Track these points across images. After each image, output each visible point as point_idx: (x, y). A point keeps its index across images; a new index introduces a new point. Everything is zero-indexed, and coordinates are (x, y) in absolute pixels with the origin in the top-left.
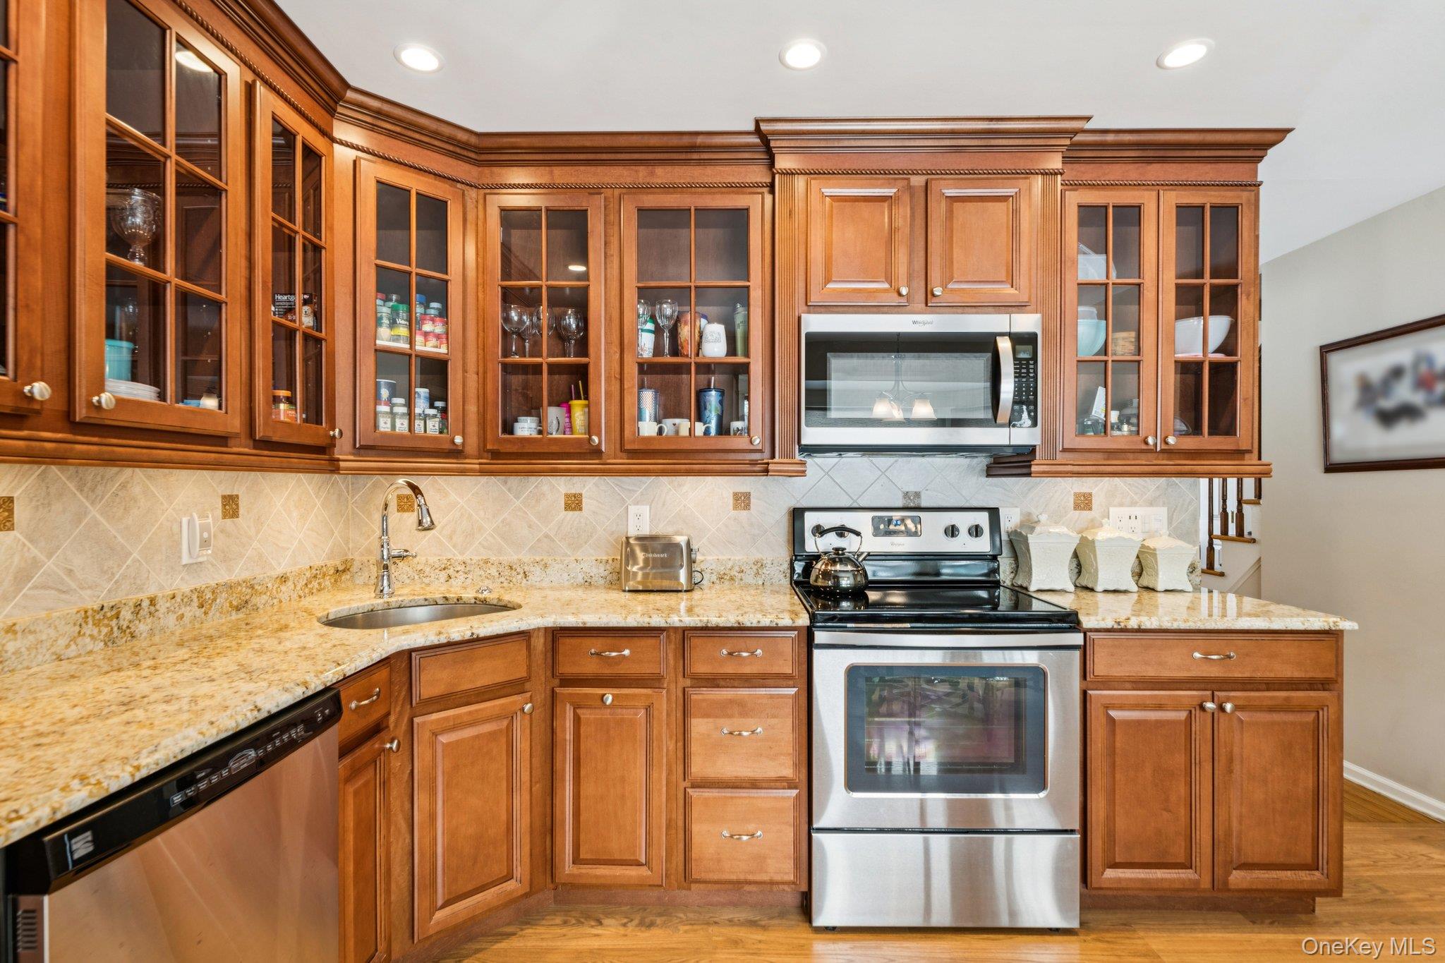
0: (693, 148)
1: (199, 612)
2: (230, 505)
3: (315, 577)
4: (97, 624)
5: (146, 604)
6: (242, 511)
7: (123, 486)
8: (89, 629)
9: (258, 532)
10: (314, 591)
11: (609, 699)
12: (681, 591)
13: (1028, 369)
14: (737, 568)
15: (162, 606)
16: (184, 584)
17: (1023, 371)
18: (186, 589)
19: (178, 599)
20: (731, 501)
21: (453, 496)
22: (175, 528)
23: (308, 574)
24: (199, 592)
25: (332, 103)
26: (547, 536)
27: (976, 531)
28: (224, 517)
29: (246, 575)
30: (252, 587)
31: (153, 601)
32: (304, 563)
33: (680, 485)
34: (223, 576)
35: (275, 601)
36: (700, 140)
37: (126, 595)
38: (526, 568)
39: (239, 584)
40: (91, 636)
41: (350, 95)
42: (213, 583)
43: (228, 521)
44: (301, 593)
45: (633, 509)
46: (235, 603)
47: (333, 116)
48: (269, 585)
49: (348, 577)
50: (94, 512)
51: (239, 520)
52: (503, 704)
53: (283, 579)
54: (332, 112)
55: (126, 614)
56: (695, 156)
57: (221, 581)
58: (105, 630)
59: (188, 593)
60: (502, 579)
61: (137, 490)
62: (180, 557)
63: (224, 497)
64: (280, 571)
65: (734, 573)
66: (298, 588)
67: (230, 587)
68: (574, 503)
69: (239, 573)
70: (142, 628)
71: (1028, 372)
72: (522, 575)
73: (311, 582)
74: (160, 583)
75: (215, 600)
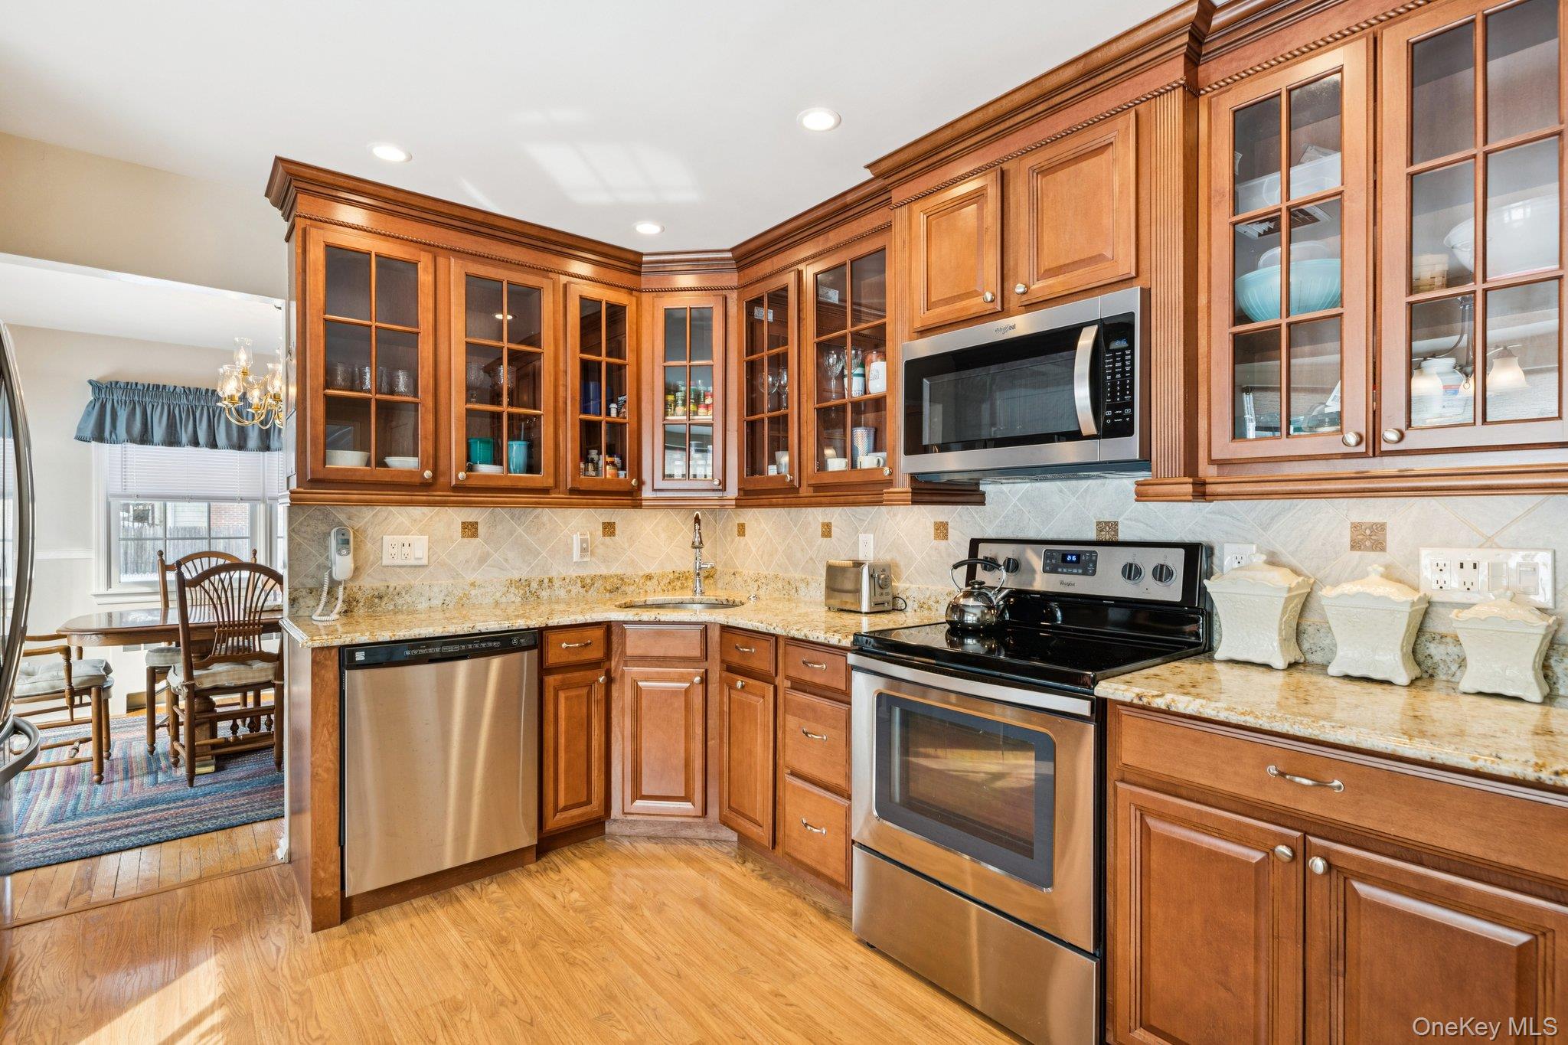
0: (846, 208)
1: (582, 591)
2: (609, 529)
3: (678, 578)
4: (517, 588)
5: (546, 581)
6: (617, 532)
7: (537, 517)
8: (513, 590)
9: (630, 546)
10: (677, 588)
11: (739, 684)
12: (861, 613)
13: (1123, 361)
14: (933, 599)
15: (557, 583)
16: (573, 573)
17: (1118, 365)
18: (574, 575)
19: (567, 581)
20: (932, 531)
21: (763, 525)
22: (569, 541)
23: (671, 576)
24: (582, 579)
25: (636, 268)
26: (811, 559)
27: (1162, 573)
28: (604, 536)
29: (620, 572)
30: (622, 579)
31: (550, 580)
32: (669, 569)
33: (894, 515)
34: (604, 571)
35: (641, 591)
36: (849, 198)
37: (536, 575)
38: (798, 584)
39: (611, 577)
40: (515, 594)
41: (645, 259)
42: (593, 573)
43: (607, 538)
44: (665, 588)
45: (862, 537)
46: (608, 588)
47: (640, 275)
48: (637, 580)
49: (711, 582)
50: (520, 530)
51: (616, 537)
52: (682, 673)
53: (649, 577)
54: (638, 273)
55: (534, 585)
56: (851, 213)
57: (598, 573)
58: (521, 592)
59: (574, 578)
60: (785, 592)
61: (545, 519)
62: (572, 557)
63: (603, 524)
64: (647, 571)
65: (931, 602)
66: (662, 584)
67: (604, 578)
68: (827, 531)
69: (615, 569)
70: (544, 594)
71: (1124, 365)
72: (794, 590)
73: (673, 582)
74: (557, 570)
75: (593, 584)
